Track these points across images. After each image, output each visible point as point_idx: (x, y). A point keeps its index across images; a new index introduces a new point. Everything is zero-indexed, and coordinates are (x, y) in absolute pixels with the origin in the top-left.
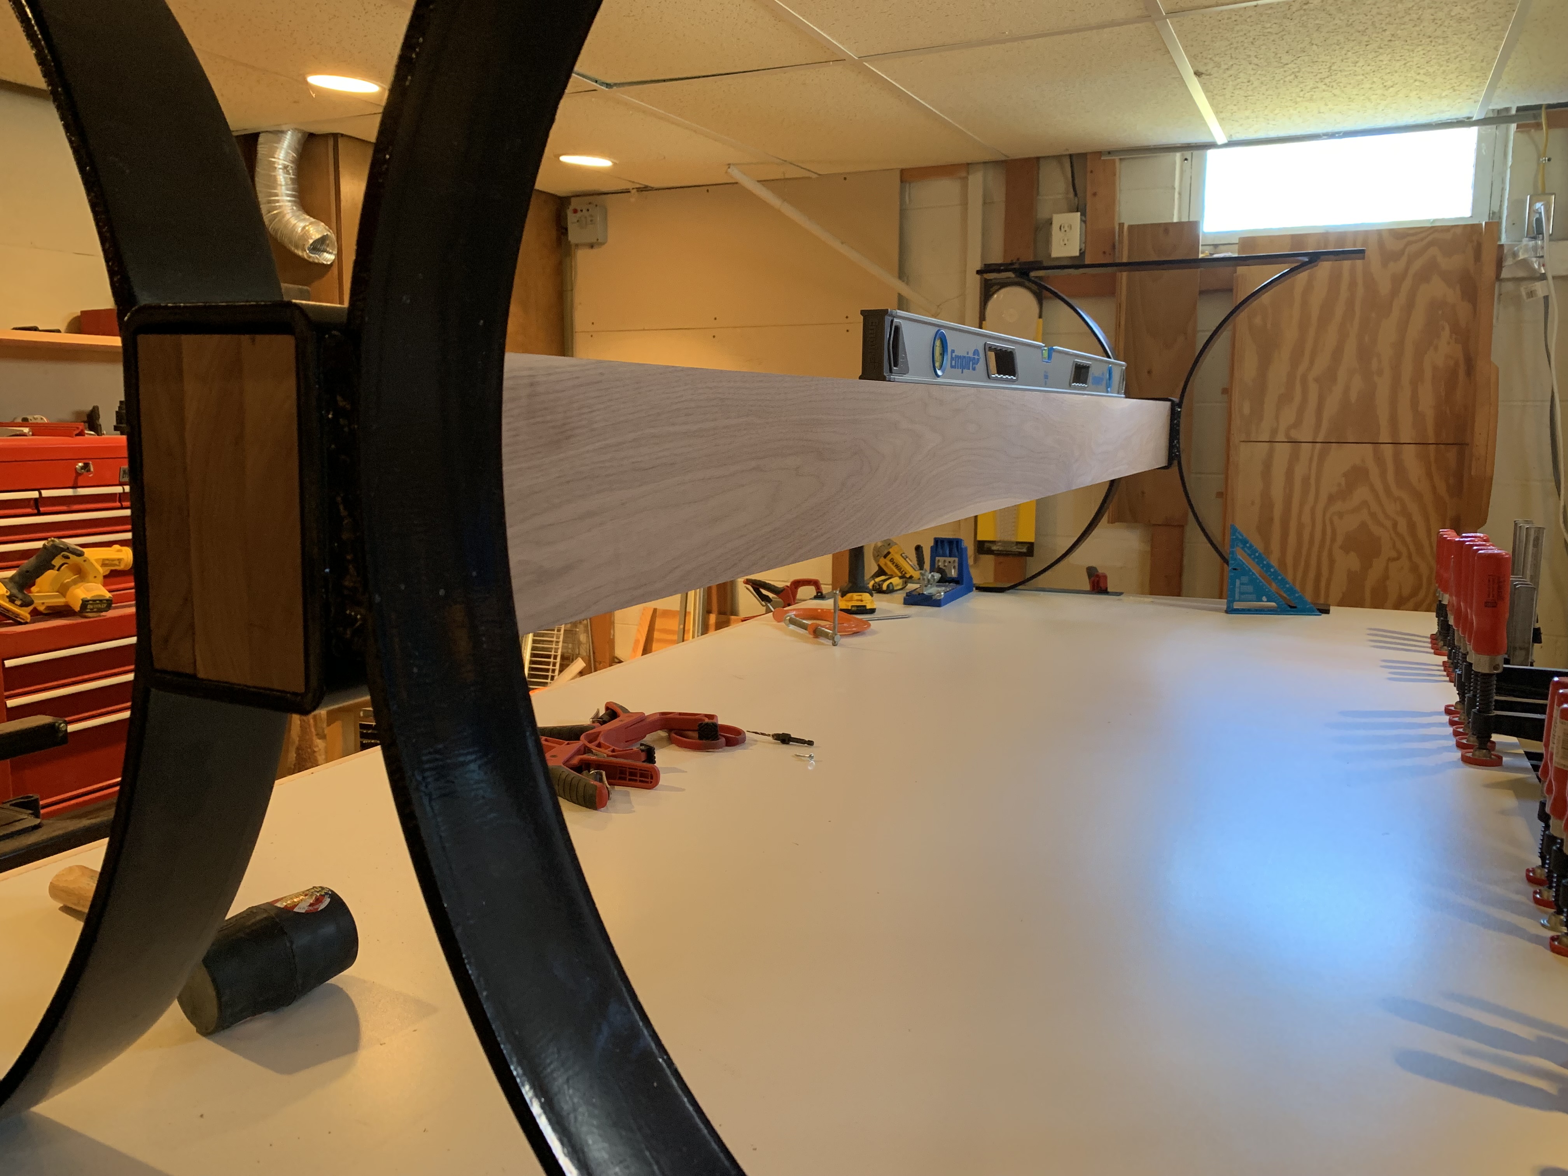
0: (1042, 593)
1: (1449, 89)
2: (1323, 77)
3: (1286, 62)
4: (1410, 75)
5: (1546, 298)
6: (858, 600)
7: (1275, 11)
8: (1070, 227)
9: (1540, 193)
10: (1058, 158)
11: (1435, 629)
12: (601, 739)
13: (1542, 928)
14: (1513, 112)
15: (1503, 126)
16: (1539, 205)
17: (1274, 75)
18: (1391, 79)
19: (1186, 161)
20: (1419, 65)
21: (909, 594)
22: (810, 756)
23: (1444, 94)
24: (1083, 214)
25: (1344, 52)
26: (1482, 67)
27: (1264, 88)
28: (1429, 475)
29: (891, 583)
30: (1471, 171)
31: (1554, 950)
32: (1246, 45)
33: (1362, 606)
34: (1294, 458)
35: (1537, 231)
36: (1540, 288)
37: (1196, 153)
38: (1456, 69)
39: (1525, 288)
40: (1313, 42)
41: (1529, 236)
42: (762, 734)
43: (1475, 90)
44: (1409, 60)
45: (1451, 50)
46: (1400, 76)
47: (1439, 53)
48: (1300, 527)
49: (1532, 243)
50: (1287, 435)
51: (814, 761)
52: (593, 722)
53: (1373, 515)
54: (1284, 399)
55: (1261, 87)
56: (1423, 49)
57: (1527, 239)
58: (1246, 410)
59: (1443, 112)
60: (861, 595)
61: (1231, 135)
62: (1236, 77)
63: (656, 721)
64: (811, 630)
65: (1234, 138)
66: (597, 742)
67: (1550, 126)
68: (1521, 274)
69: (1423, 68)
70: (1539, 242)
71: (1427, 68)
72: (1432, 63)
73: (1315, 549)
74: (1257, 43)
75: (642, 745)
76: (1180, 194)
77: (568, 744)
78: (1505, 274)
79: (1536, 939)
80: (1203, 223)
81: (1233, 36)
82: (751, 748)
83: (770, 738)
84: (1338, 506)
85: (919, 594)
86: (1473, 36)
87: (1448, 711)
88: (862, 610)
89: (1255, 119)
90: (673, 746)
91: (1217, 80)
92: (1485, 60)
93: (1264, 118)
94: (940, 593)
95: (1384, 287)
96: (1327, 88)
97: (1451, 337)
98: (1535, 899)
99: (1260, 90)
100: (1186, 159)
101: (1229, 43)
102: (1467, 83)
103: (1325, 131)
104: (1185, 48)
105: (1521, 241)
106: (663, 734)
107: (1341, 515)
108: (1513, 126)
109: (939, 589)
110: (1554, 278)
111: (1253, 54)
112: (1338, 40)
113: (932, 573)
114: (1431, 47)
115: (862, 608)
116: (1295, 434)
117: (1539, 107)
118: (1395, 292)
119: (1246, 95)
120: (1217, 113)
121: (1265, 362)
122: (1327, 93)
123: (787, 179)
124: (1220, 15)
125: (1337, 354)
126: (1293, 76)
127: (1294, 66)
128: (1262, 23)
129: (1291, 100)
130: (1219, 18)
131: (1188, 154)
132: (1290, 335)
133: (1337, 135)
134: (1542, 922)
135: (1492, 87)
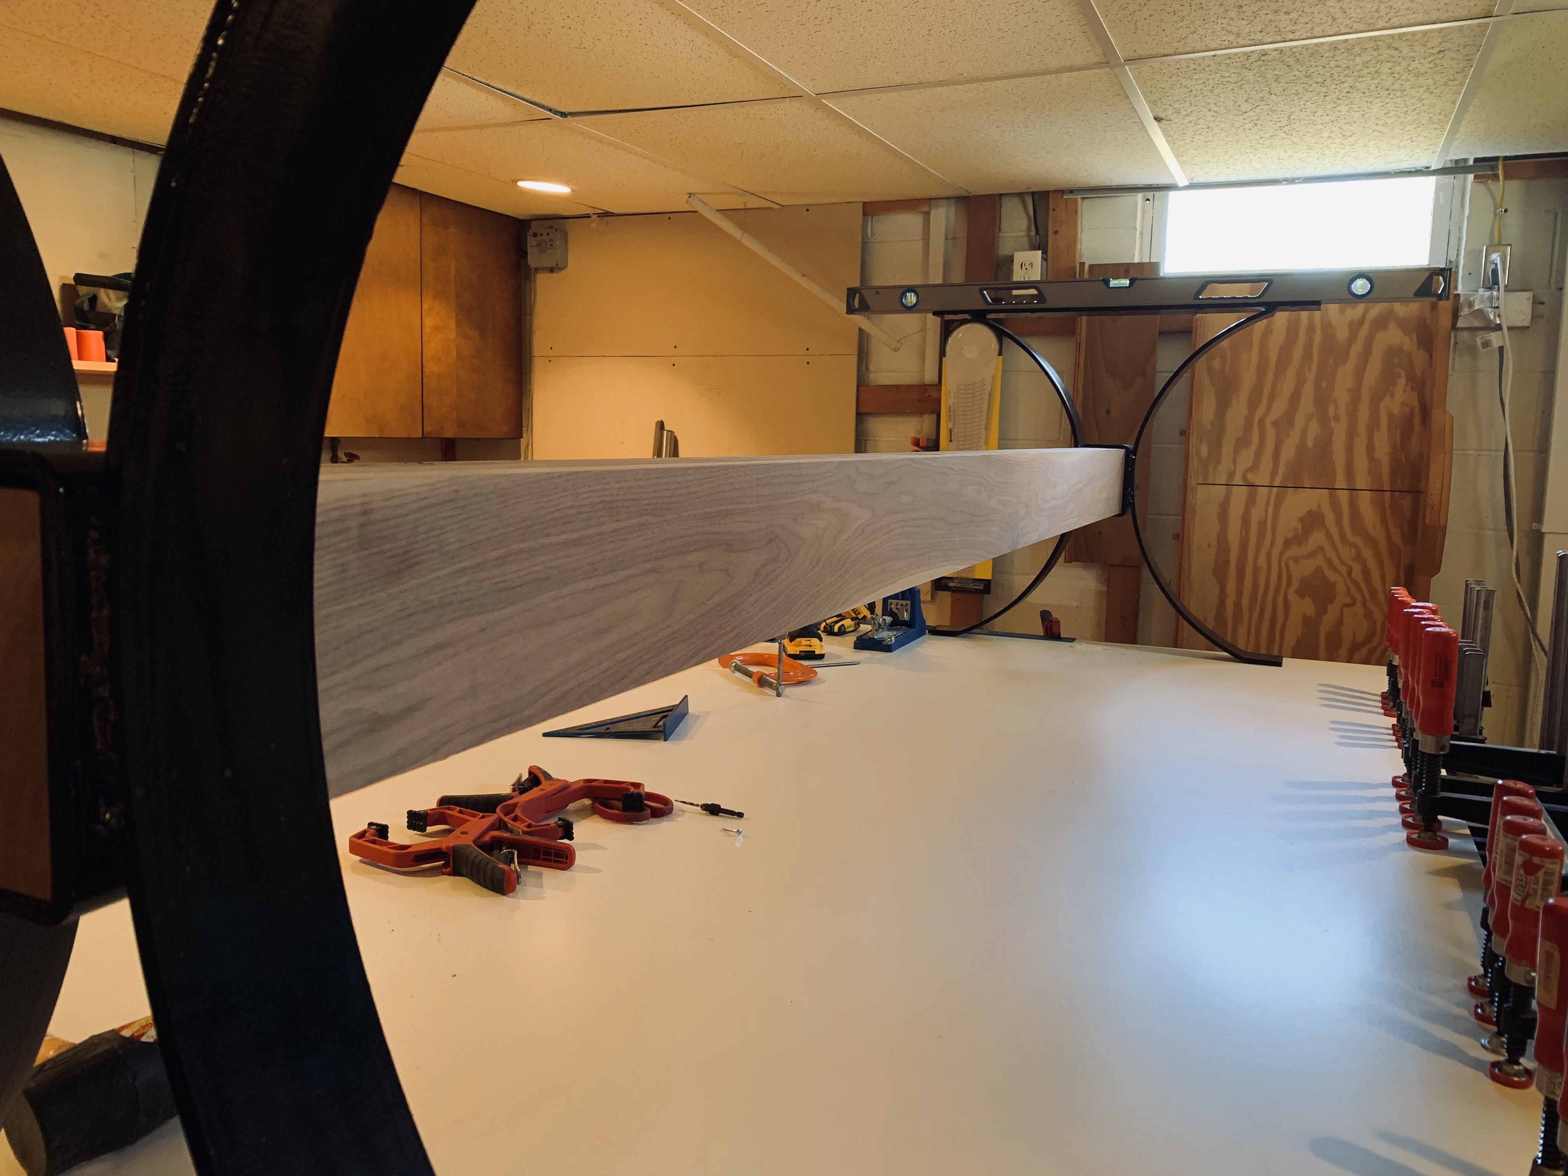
0: (995, 638)
1: (1407, 140)
2: (1283, 125)
3: (1245, 110)
4: (1368, 126)
5: (1501, 349)
6: (806, 645)
7: (1234, 61)
8: (1032, 265)
9: (1496, 245)
10: (1021, 195)
11: (1386, 688)
12: (518, 812)
13: (1483, 1050)
14: (1471, 163)
15: (1460, 177)
16: (1495, 257)
17: (1234, 122)
18: (1350, 129)
19: (1148, 202)
20: (1377, 117)
21: (860, 638)
22: (738, 831)
23: (1402, 145)
24: (1045, 253)
25: (1302, 102)
26: (1439, 120)
27: (1224, 134)
28: (1384, 521)
29: (843, 625)
30: (1429, 219)
31: (1495, 1078)
32: (1205, 93)
33: (1316, 658)
34: (1251, 501)
35: (1492, 282)
36: (1495, 338)
37: (1157, 194)
38: (1414, 121)
39: (1480, 339)
40: (1271, 92)
41: (1484, 286)
42: (691, 804)
43: (1433, 141)
44: (1367, 111)
45: (1409, 103)
46: (1359, 126)
47: (1397, 105)
48: (1256, 570)
49: (1488, 294)
50: (1244, 478)
51: (743, 837)
52: (514, 790)
53: (1329, 561)
54: (1242, 443)
55: (1221, 133)
56: (1381, 102)
57: (1483, 289)
58: (1204, 451)
59: (1401, 161)
60: (810, 640)
61: (1192, 178)
62: (1196, 124)
63: (581, 789)
64: (756, 679)
65: (1195, 181)
66: (512, 815)
67: (1507, 177)
68: (1477, 324)
69: (1381, 120)
70: (1495, 293)
71: (1385, 119)
72: (1390, 115)
73: (1271, 593)
74: (1216, 91)
75: (560, 819)
76: (1141, 234)
77: (483, 817)
78: (1460, 324)
79: (1476, 1064)
80: (1163, 265)
81: (1192, 83)
82: (678, 819)
83: (699, 808)
84: (1294, 551)
85: (870, 639)
86: (1431, 90)
87: (1395, 784)
88: (810, 655)
89: (1215, 164)
90: (596, 818)
91: (1177, 125)
92: (1443, 113)
93: (1225, 163)
94: (891, 638)
95: (1342, 334)
96: (1287, 136)
97: (1407, 385)
98: (1476, 1013)
99: (1220, 136)
100: (1148, 200)
101: (1189, 90)
102: (1425, 135)
103: (1285, 176)
104: (1145, 94)
105: (1477, 291)
106: (587, 802)
107: (1296, 560)
108: (1471, 177)
109: (891, 633)
110: (1509, 328)
111: (1211, 101)
112: (1297, 91)
113: (884, 617)
114: (1389, 99)
115: (811, 654)
116: (1252, 478)
117: (1496, 159)
118: (1352, 339)
119: (1206, 140)
120: (1177, 157)
121: (1223, 405)
122: (1285, 141)
123: (747, 209)
124: (1178, 64)
125: (1295, 399)
126: (1252, 124)
127: (1254, 114)
128: (1221, 72)
129: (1251, 146)
130: (1178, 66)
131: (1150, 195)
132: (1248, 379)
133: (1297, 181)
134: (1483, 1042)
135: (1450, 139)
